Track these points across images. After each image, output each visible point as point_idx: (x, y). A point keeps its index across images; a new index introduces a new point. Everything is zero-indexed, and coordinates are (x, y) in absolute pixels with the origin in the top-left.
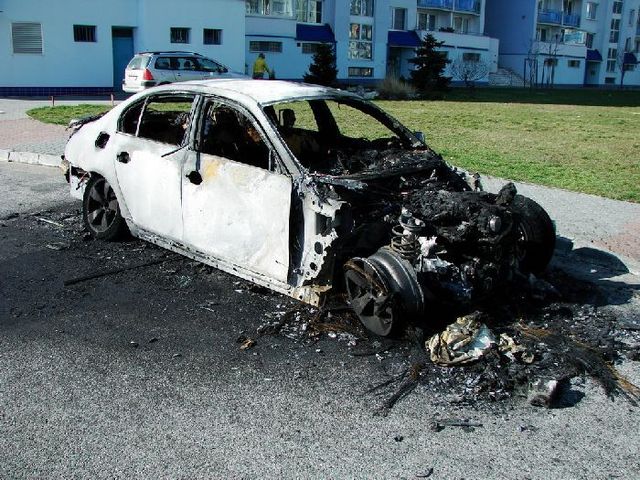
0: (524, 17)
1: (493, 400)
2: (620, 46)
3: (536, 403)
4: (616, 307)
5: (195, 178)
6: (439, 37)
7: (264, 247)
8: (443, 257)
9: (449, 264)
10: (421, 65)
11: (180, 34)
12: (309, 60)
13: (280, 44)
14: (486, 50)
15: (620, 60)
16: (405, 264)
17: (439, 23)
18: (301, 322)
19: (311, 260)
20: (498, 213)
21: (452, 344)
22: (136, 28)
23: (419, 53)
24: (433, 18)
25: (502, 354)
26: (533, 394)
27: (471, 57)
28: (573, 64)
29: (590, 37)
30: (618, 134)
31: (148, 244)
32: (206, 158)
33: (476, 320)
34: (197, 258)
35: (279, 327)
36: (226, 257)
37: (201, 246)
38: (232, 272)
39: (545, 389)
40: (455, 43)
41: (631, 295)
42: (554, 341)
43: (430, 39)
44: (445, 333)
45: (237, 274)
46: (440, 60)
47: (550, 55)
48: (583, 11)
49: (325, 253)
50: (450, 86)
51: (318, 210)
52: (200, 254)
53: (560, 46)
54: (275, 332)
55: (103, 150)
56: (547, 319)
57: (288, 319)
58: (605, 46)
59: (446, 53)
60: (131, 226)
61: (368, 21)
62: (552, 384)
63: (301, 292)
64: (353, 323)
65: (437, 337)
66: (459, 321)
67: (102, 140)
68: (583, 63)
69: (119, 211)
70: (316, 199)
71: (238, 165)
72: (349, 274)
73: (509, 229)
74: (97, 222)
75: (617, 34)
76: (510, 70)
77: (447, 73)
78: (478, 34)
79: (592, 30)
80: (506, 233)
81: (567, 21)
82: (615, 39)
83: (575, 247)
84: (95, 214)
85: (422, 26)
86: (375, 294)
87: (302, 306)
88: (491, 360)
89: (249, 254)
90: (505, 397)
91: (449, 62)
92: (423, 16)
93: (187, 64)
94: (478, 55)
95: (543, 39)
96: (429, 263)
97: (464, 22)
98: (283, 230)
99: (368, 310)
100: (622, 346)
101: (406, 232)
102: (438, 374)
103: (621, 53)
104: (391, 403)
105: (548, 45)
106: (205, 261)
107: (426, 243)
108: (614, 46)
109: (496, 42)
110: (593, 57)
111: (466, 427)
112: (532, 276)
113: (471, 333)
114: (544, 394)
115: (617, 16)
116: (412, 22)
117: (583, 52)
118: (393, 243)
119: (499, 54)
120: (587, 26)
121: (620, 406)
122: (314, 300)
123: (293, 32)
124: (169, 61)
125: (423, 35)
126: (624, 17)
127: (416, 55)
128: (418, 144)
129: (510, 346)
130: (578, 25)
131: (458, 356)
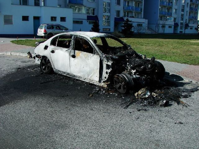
0: (155, 13)
1: (151, 105)
2: (184, 22)
3: (161, 106)
4: (180, 87)
5: (74, 56)
6: (130, 19)
7: (93, 73)
8: (137, 75)
9: (139, 76)
10: (125, 28)
11: (54, 19)
12: (91, 26)
13: (82, 21)
14: (144, 23)
15: (184, 26)
16: (129, 76)
17: (130, 15)
18: (103, 91)
19: (105, 76)
20: (151, 64)
21: (141, 94)
22: (40, 17)
23: (124, 24)
24: (128, 13)
25: (153, 96)
26: (160, 103)
27: (140, 25)
28: (170, 27)
29: (175, 19)
30: (183, 47)
31: (59, 74)
32: (76, 51)
33: (146, 89)
34: (74, 77)
35: (98, 92)
36: (82, 76)
37: (75, 74)
38: (84, 80)
39: (163, 102)
40: (135, 21)
41: (184, 85)
42: (165, 94)
43: (127, 19)
44: (139, 92)
45: (85, 81)
46: (131, 26)
47: (163, 24)
48: (173, 11)
49: (108, 74)
50: (134, 34)
51: (107, 63)
52: (74, 76)
53: (166, 22)
54: (97, 93)
55: (46, 50)
56: (163, 90)
57: (100, 90)
58: (179, 21)
59: (132, 24)
60: (54, 70)
61: (108, 14)
62: (165, 101)
63: (102, 84)
64: (116, 91)
65: (137, 93)
66: (142, 89)
67: (46, 48)
68: (173, 27)
69: (51, 66)
70: (106, 61)
71: (85, 53)
72: (115, 79)
73: (153, 68)
74: (45, 69)
75: (183, 18)
76: (151, 29)
77: (133, 30)
78: (141, 18)
79: (175, 17)
80: (153, 69)
81: (168, 14)
82: (182, 19)
83: (170, 74)
84: (44, 67)
85: (125, 16)
86: (121, 83)
87: (103, 87)
88: (150, 97)
89: (88, 75)
90: (154, 105)
91: (133, 26)
92: (125, 13)
93: (56, 28)
94: (142, 24)
95: (161, 20)
96: (134, 76)
97: (138, 15)
98: (98, 69)
99: (120, 88)
100: (182, 95)
101: (129, 68)
102: (138, 101)
103: (184, 24)
104: (128, 106)
105: (162, 21)
106: (76, 78)
107: (133, 71)
108: (182, 22)
109: (147, 20)
110: (176, 25)
111: (145, 110)
112: (159, 80)
113: (145, 92)
114: (163, 103)
115: (183, 13)
116: (122, 15)
117: (173, 23)
118: (126, 71)
119: (148, 24)
120: (174, 15)
121: (180, 106)
122: (105, 86)
123: (86, 18)
124: (51, 27)
125: (125, 19)
126: (185, 13)
127: (123, 25)
128: (129, 48)
129: (154, 95)
130: (171, 16)
131: (142, 97)
